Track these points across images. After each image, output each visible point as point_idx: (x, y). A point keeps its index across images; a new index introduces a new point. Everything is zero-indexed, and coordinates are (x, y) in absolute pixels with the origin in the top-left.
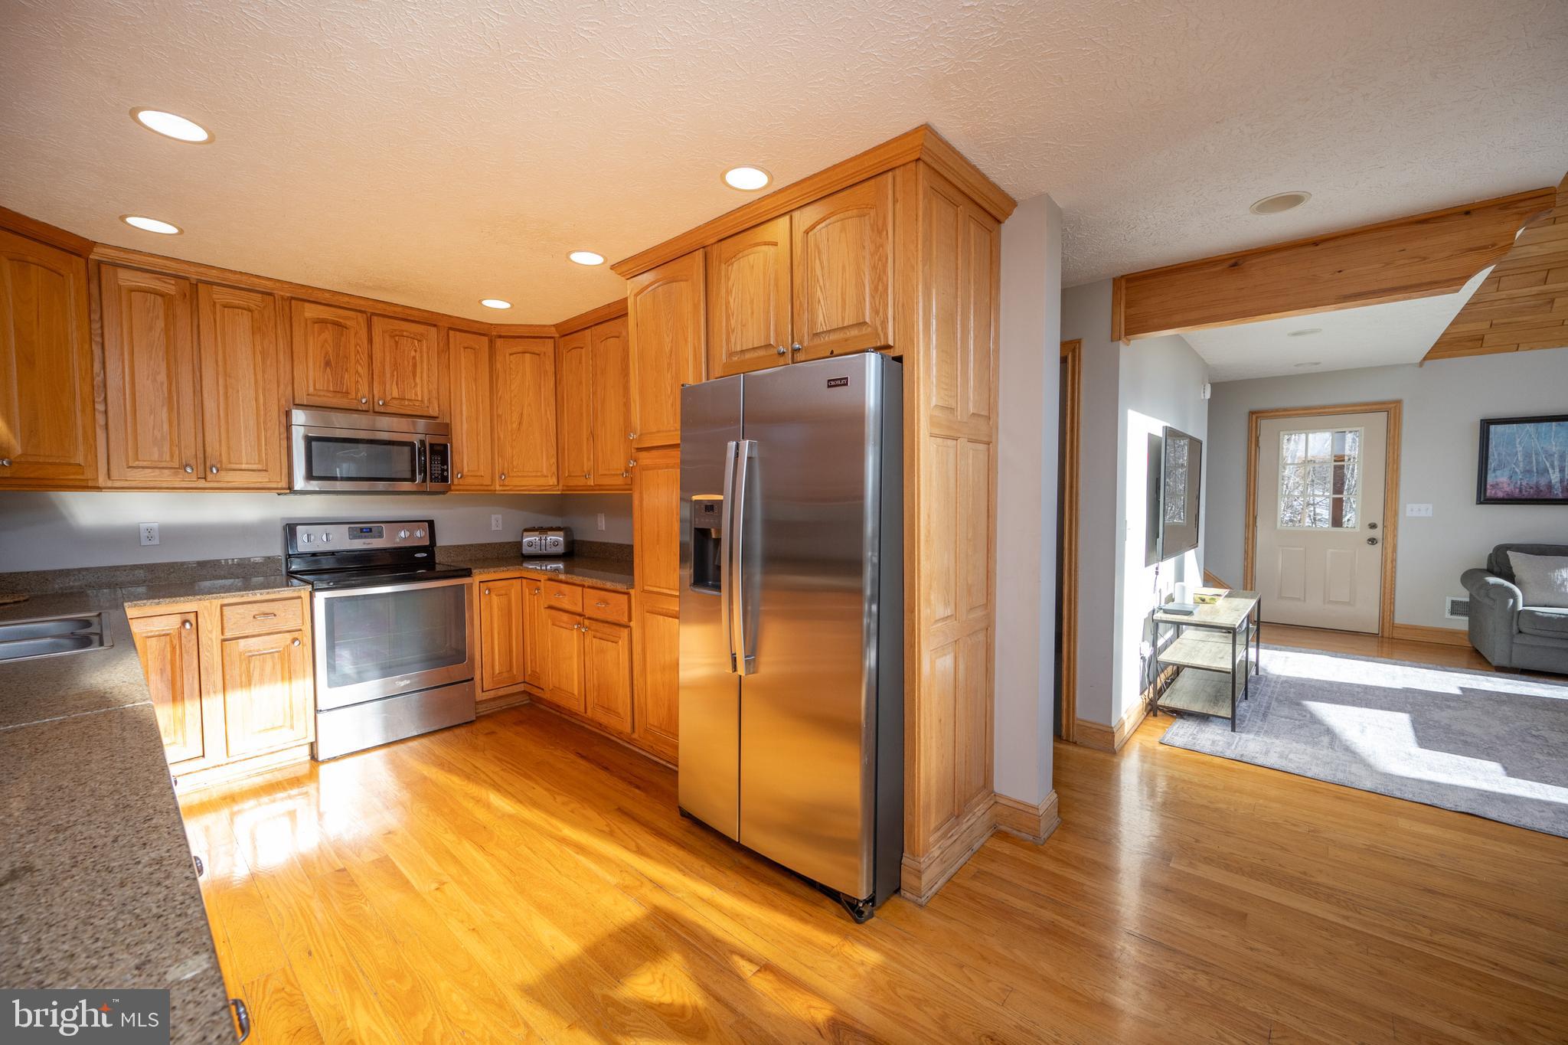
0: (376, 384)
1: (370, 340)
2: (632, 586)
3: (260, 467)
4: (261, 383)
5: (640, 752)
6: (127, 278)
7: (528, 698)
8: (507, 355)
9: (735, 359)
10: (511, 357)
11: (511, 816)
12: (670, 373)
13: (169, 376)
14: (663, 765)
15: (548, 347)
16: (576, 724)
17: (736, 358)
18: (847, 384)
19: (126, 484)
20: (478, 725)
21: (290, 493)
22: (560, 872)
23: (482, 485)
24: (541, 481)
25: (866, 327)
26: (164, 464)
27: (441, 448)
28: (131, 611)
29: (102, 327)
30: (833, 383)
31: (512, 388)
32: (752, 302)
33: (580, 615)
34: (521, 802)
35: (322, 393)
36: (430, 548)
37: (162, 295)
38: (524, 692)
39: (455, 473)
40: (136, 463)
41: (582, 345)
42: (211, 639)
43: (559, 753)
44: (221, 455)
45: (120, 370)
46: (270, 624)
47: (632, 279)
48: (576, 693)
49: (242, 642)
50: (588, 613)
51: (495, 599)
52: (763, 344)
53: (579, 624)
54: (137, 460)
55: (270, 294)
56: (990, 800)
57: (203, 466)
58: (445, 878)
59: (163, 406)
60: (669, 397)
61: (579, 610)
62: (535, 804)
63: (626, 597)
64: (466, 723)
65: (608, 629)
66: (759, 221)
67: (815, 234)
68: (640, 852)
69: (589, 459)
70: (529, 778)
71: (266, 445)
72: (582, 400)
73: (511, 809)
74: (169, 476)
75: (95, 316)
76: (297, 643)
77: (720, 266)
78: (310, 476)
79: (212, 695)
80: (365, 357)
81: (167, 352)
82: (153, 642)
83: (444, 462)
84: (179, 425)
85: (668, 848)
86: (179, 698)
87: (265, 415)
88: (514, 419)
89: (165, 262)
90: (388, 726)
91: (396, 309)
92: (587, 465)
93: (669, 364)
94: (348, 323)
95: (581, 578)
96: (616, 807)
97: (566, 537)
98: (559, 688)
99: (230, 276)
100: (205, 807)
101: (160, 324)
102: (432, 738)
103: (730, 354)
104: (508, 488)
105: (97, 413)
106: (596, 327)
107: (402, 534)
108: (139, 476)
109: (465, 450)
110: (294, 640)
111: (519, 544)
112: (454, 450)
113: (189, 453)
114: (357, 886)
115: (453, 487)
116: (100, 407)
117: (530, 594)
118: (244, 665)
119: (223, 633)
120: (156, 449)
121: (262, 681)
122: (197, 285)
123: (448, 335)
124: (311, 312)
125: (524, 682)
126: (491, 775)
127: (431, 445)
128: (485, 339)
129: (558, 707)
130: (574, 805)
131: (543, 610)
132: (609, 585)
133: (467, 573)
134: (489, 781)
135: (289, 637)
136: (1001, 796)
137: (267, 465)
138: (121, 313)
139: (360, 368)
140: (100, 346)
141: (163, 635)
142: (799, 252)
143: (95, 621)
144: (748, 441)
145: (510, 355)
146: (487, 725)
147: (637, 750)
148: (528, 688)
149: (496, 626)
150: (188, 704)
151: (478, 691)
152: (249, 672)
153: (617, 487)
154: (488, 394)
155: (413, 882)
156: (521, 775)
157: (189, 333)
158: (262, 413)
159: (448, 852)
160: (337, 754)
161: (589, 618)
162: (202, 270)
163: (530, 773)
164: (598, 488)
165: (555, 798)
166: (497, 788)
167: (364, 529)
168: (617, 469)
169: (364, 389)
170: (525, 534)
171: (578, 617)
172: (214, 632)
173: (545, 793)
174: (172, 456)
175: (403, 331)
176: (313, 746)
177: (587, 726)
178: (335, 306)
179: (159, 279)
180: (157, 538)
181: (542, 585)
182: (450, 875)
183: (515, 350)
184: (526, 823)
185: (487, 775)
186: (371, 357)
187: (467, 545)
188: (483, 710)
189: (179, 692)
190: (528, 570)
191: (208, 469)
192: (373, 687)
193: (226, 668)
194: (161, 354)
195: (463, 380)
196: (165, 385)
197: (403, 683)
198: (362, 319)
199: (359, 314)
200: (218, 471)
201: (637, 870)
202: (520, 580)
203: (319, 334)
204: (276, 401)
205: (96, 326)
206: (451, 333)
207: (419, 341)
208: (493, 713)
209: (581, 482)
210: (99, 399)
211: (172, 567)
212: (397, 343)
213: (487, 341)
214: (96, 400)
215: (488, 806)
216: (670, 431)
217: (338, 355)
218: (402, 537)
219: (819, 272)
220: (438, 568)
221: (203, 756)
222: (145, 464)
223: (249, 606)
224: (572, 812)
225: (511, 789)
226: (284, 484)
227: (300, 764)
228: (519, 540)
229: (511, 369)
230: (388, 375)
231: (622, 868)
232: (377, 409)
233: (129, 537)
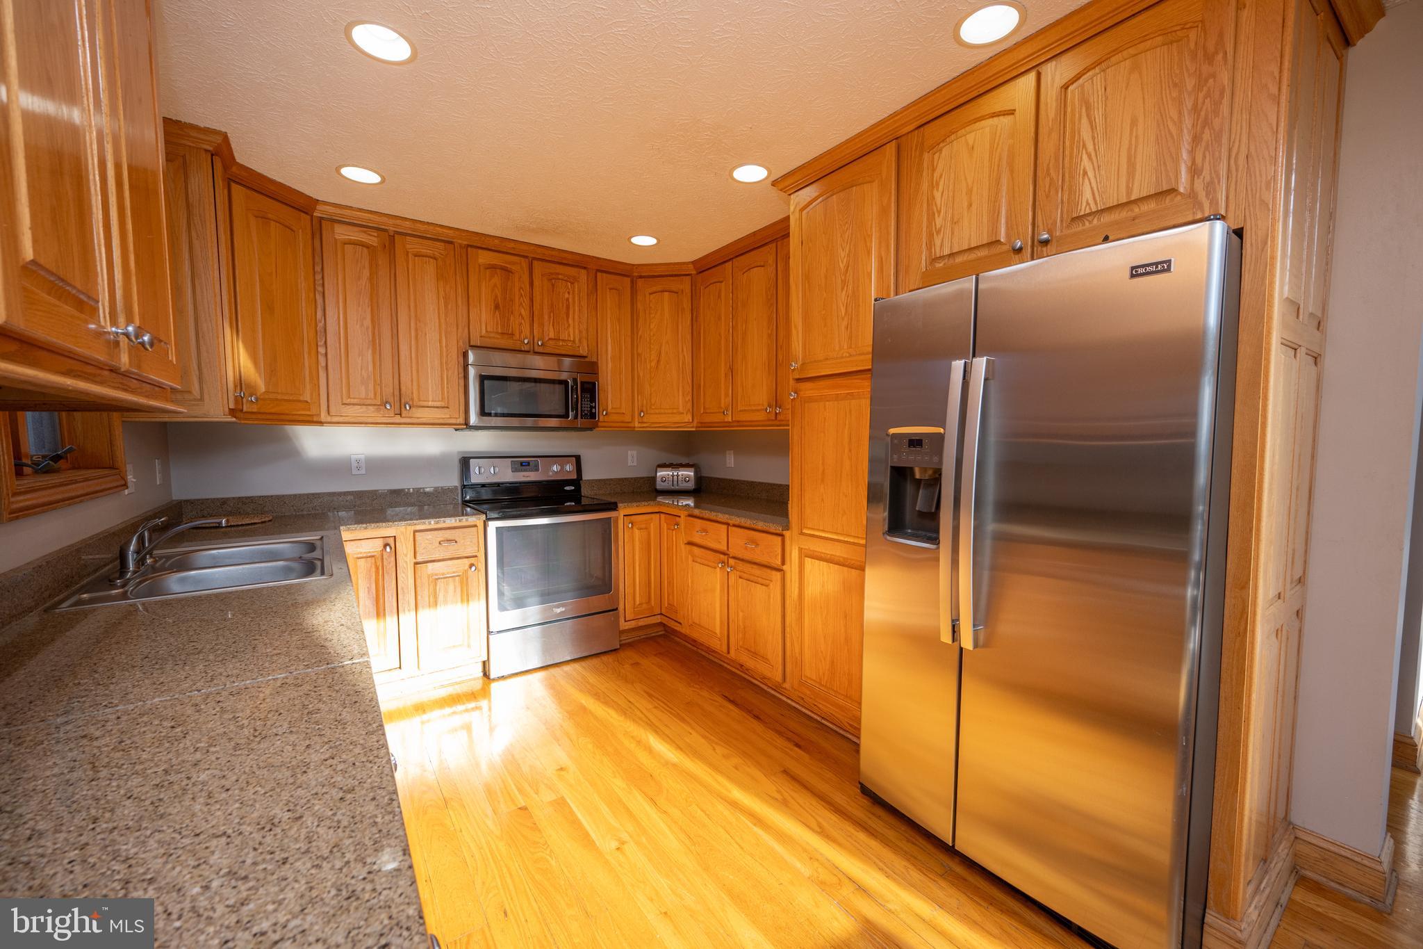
0: (536, 325)
1: (531, 284)
2: (787, 527)
3: (443, 404)
4: (443, 326)
5: (789, 701)
6: (342, 233)
7: (663, 629)
8: (647, 295)
9: (939, 265)
10: (652, 296)
11: (674, 765)
12: (844, 292)
13: (373, 321)
14: (816, 720)
15: (685, 285)
16: (715, 662)
17: (941, 265)
18: (1168, 270)
19: (341, 419)
20: (622, 654)
21: (467, 428)
22: (742, 848)
23: (622, 422)
24: (677, 418)
25: (1175, 193)
26: (369, 402)
27: (590, 386)
28: (346, 534)
29: (323, 278)
30: (1140, 271)
31: (651, 327)
32: (970, 192)
33: (724, 554)
34: (681, 749)
35: (492, 335)
36: (577, 482)
37: (367, 246)
38: (661, 624)
39: (601, 409)
40: (348, 401)
41: (721, 279)
42: (406, 562)
43: (705, 693)
44: (412, 393)
45: (336, 316)
46: (451, 550)
47: (797, 194)
48: (718, 631)
49: (430, 565)
50: (732, 552)
51: (637, 532)
52: (985, 242)
53: (723, 562)
54: (349, 397)
55: (451, 243)
56: (1290, 835)
57: (398, 404)
58: (625, 836)
59: (368, 348)
60: (843, 319)
61: (723, 547)
62: (694, 753)
63: (779, 539)
64: (611, 651)
65: (757, 571)
66: (982, 90)
67: (1082, 86)
68: (823, 833)
69: (727, 395)
70: (683, 720)
71: (447, 384)
72: (720, 335)
73: (673, 756)
74: (373, 412)
75: (318, 268)
76: (473, 568)
77: (921, 155)
78: (483, 412)
79: (407, 612)
80: (526, 301)
81: (371, 300)
82: (362, 563)
83: (593, 399)
84: (380, 365)
85: (856, 833)
86: (382, 614)
87: (447, 356)
88: (652, 358)
89: (369, 215)
90: (546, 649)
91: (554, 253)
92: (725, 401)
93: (844, 283)
94: (513, 268)
95: (727, 516)
96: (782, 769)
97: (696, 473)
98: (699, 625)
99: (419, 226)
100: (400, 714)
101: (366, 273)
102: (583, 663)
103: (933, 260)
104: (645, 425)
105: (320, 356)
106: (738, 259)
107: (555, 468)
108: (352, 412)
109: (610, 387)
110: (471, 565)
111: (654, 479)
112: (600, 388)
113: (388, 391)
114: (540, 830)
115: (600, 424)
116: (322, 350)
117: (668, 529)
118: (431, 587)
119: (415, 558)
120: (363, 387)
121: (446, 602)
122: (394, 236)
123: (596, 277)
124: (484, 258)
125: (661, 614)
126: (644, 711)
127: (582, 383)
128: (628, 280)
129: (694, 642)
130: (736, 760)
131: (683, 546)
132: (760, 525)
133: (613, 507)
134: (644, 719)
135: (467, 562)
136: (1304, 830)
137: (448, 403)
138: (337, 264)
139: (523, 311)
140: (321, 295)
141: (370, 557)
142: (1052, 114)
143: (318, 544)
144: (985, 358)
145: (650, 294)
146: (629, 654)
147: (785, 699)
148: (665, 620)
149: (637, 558)
150: (388, 619)
151: (622, 620)
152: (435, 593)
153: (761, 423)
154: (629, 333)
155: (593, 835)
156: (675, 717)
157: (388, 283)
158: (445, 354)
159: (620, 801)
160: (505, 673)
161: (734, 558)
162: (398, 222)
163: (683, 715)
164: (735, 424)
165: (714, 749)
166: (656, 730)
167: (523, 462)
168: (759, 405)
169: (526, 331)
170: (658, 469)
171: (722, 556)
172: (408, 556)
173: (703, 741)
174: (375, 394)
175: (558, 274)
176: (485, 664)
177: (726, 665)
178: (503, 253)
179: (365, 232)
180: (364, 469)
181: (682, 520)
182: (626, 831)
183: (654, 289)
184: (691, 777)
185: (641, 712)
186: (532, 300)
187: (607, 480)
188: (626, 638)
189: (381, 610)
190: (664, 504)
191: (403, 407)
192: (533, 612)
193: (418, 589)
194: (367, 301)
195: (609, 320)
196: (370, 330)
197: (559, 610)
198: (525, 264)
199: (522, 259)
200: (410, 408)
201: (829, 861)
202: (658, 515)
203: (490, 280)
204: (456, 342)
205: (318, 277)
206: (599, 274)
207: (572, 283)
208: (633, 642)
209: (717, 418)
210: (321, 343)
211: (374, 494)
212: (553, 285)
213: (629, 283)
214: (319, 344)
215: (649, 750)
216: (842, 357)
217: (505, 298)
218: (555, 471)
219: (1086, 134)
220: (584, 501)
221: (400, 668)
222: (355, 401)
223: (436, 532)
224: (736, 768)
225: (667, 731)
226: (461, 420)
227: (474, 679)
228: (653, 475)
229: (650, 308)
230: (546, 317)
231: (812, 857)
232: (537, 349)
233: (341, 467)
